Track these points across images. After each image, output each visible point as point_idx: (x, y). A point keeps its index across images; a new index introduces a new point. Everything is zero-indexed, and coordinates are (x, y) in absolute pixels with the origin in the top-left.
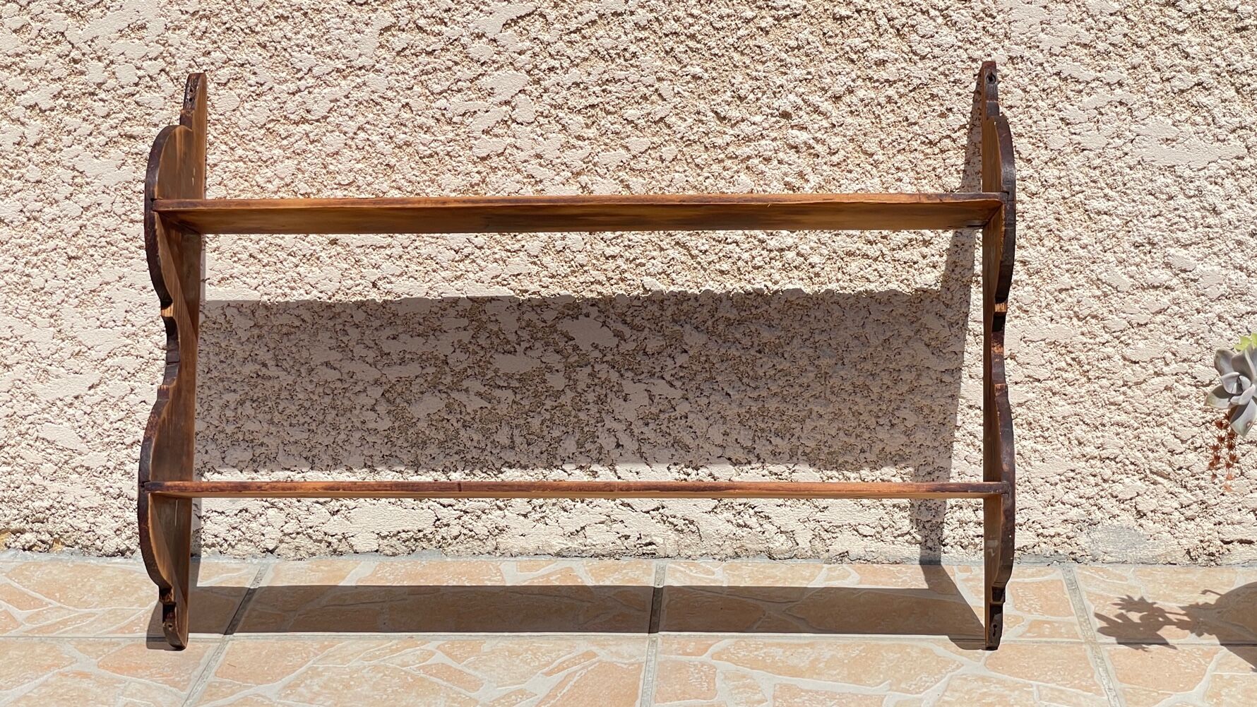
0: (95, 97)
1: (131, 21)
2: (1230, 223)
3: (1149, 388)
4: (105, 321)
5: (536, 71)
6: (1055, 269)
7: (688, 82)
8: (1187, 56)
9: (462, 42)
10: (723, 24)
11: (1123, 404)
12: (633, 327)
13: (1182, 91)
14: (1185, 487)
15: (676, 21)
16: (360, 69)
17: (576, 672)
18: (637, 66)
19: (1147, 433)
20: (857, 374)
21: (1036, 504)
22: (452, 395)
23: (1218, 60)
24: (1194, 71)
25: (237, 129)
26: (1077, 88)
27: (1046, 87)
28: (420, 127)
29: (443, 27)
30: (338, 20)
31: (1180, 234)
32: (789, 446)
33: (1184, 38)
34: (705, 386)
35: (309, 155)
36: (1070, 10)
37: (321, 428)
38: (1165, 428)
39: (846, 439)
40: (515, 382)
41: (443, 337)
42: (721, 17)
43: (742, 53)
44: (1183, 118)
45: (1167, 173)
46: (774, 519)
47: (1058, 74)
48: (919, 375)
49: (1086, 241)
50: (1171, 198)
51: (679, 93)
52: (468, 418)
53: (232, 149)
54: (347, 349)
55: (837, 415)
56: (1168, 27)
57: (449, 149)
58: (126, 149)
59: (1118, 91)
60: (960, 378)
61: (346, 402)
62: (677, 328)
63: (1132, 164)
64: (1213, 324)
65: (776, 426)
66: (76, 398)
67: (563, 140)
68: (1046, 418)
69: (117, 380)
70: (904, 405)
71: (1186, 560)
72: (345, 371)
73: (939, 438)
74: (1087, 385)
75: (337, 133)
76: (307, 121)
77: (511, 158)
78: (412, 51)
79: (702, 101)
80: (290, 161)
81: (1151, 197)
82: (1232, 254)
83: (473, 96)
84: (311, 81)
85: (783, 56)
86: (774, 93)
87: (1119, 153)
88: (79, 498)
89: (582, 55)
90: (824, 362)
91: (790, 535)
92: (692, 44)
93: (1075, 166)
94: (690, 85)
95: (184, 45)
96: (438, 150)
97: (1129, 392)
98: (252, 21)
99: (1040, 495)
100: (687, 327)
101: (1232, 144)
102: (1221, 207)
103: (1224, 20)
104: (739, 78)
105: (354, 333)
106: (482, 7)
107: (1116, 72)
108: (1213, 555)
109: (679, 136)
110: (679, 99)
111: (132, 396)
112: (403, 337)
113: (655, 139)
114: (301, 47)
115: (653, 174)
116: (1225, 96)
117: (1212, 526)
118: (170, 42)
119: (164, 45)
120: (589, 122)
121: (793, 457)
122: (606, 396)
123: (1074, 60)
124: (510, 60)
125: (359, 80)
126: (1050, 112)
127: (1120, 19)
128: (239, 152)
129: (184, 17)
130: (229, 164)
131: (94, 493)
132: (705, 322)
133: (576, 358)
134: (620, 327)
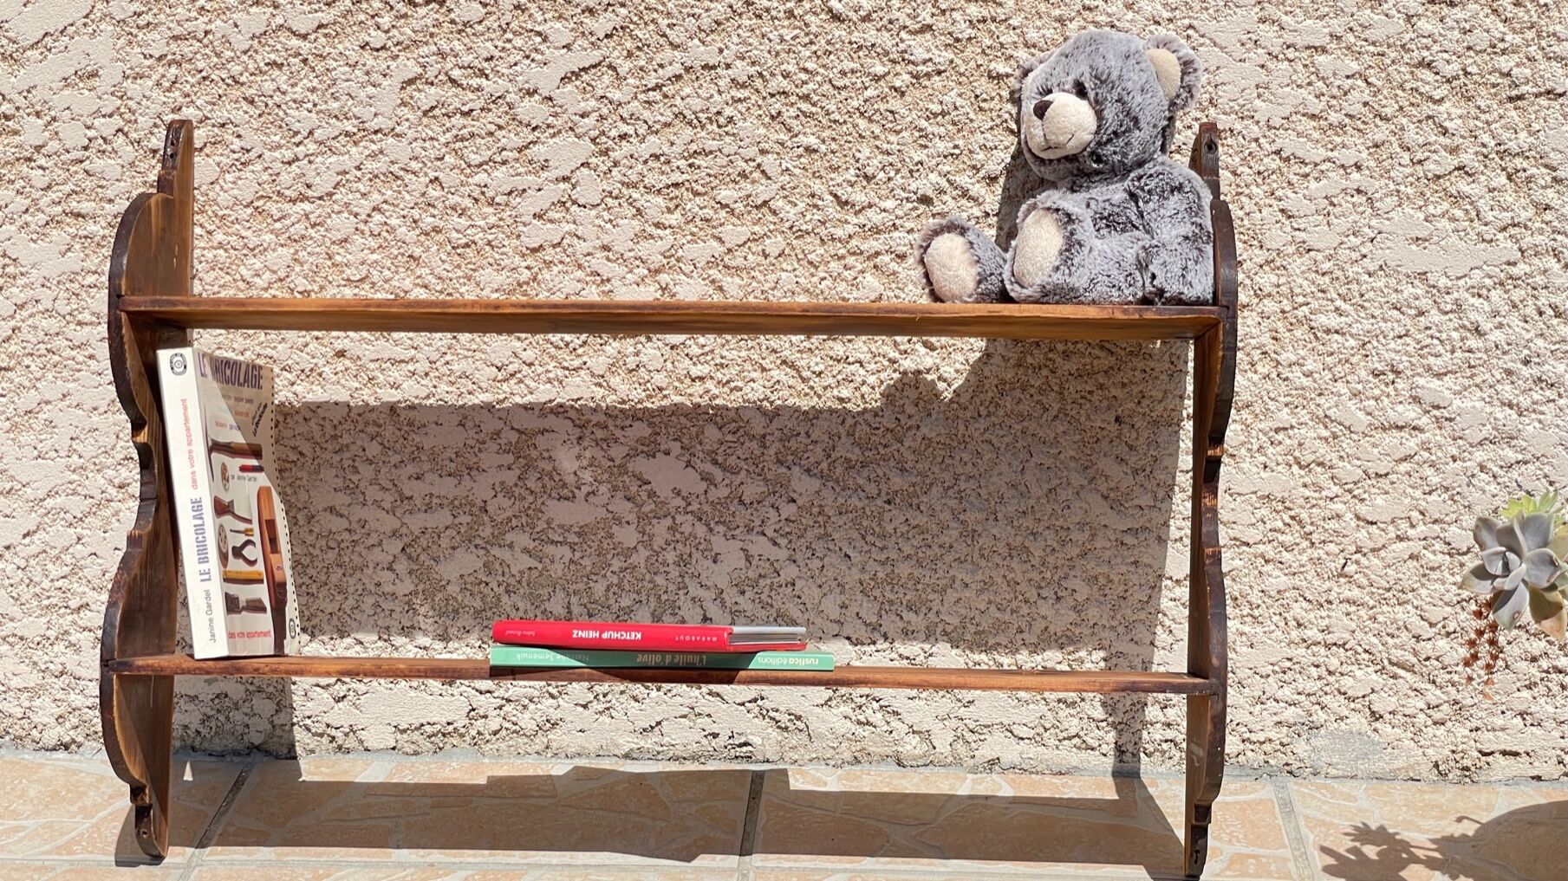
0: (33, 164)
1: (78, 67)
2: (1497, 346)
3: (1390, 555)
4: (45, 450)
5: (604, 139)
6: (1271, 403)
7: (800, 156)
8: (1445, 132)
9: (508, 100)
10: (846, 81)
11: (1356, 576)
12: (725, 469)
13: (1438, 177)
14: (1434, 682)
15: (784, 77)
16: (376, 132)
18: (734, 134)
19: (1386, 613)
20: (1013, 532)
21: (1242, 701)
22: (493, 552)
23: (1486, 138)
24: (1454, 151)
25: (216, 208)
26: (1301, 171)
27: (1262, 169)
28: (453, 208)
29: (483, 80)
30: (347, 69)
31: (1432, 360)
32: (925, 623)
33: (1442, 108)
34: (819, 547)
35: (310, 242)
36: (1295, 71)
37: (324, 591)
38: (1409, 607)
39: (998, 615)
40: (573, 536)
41: (481, 477)
42: (843, 73)
43: (870, 120)
44: (1439, 211)
45: (1416, 282)
46: (904, 715)
47: (1278, 152)
48: (1093, 535)
49: (1310, 368)
50: (1422, 314)
51: (787, 169)
52: (512, 581)
53: (210, 233)
54: (357, 491)
55: (987, 585)
56: (1421, 94)
57: (491, 237)
58: (72, 230)
59: (1355, 176)
61: (355, 558)
62: (783, 470)
63: (1371, 269)
64: (1473, 476)
65: (908, 597)
66: (8, 548)
67: (638, 228)
68: (1255, 592)
69: (59, 526)
70: (1072, 573)
71: (1434, 775)
72: (354, 518)
73: (1119, 617)
74: (1309, 551)
75: (346, 215)
76: (307, 199)
77: (570, 249)
78: (444, 111)
79: (818, 181)
80: (285, 249)
81: (1396, 312)
82: (1499, 387)
83: (522, 170)
84: (312, 147)
85: (923, 123)
86: (911, 172)
87: (1355, 255)
88: (10, 675)
89: (663, 119)
90: (971, 517)
91: (925, 735)
92: (805, 106)
93: (1298, 271)
94: (802, 160)
95: (148, 99)
96: (476, 238)
97: (1363, 561)
98: (236, 69)
99: (1247, 690)
100: (796, 469)
101: (1502, 246)
102: (1486, 326)
103: (1494, 86)
104: (866, 152)
105: (366, 471)
106: (533, 55)
107: (1353, 151)
108: (1468, 769)
109: (788, 225)
110: (787, 178)
111: (79, 547)
112: (429, 477)
113: (756, 229)
114: (299, 103)
115: (753, 273)
116: (1493, 184)
117: (1467, 732)
118: (129, 94)
119: (121, 98)
120: (672, 205)
121: (930, 636)
122: (690, 556)
123: (1299, 135)
124: (570, 124)
125: (374, 147)
126: (1267, 201)
127: (1359, 82)
128: (219, 237)
129: (147, 62)
130: (205, 252)
131: (29, 669)
132: (818, 463)
133: (653, 506)
134: (709, 467)
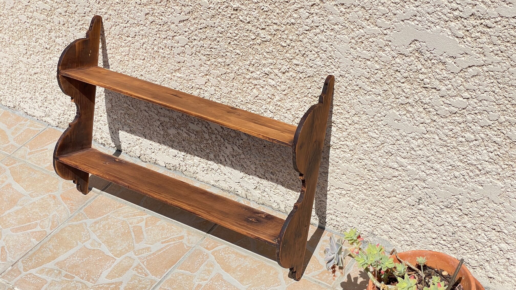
2: (419, 155)
3: (392, 200)
5: (191, 39)
6: (358, 152)
7: (236, 55)
8: (404, 92)
9: (168, 24)
11: (383, 202)
13: (403, 104)
14: (406, 235)
15: (230, 34)
16: (141, 25)
17: (170, 245)
18: (220, 45)
22: (179, 130)
24: (407, 98)
26: (364, 92)
27: (353, 88)
28: (160, 47)
29: (162, 17)
31: (401, 153)
32: (276, 178)
33: (403, 85)
34: (249, 152)
35: (132, 47)
36: (361, 64)
37: (146, 128)
38: (398, 214)
40: (195, 132)
42: (244, 36)
44: (403, 113)
45: (397, 131)
47: (358, 85)
49: (368, 145)
50: (398, 140)
51: (233, 57)
52: (184, 138)
56: (397, 79)
57: (169, 56)
59: (379, 97)
60: (328, 175)
61: (152, 123)
63: (384, 124)
67: (200, 63)
72: (150, 114)
73: (322, 192)
74: (371, 192)
75: (138, 43)
76: (130, 37)
77: (186, 64)
78: (155, 23)
80: (127, 48)
82: (421, 166)
83: (174, 42)
84: (129, 25)
85: (265, 54)
86: (263, 66)
87: (380, 119)
89: (203, 37)
92: (236, 42)
97: (385, 199)
101: (421, 128)
103: (419, 82)
106: (173, 14)
107: (378, 90)
109: (235, 71)
113: (227, 70)
114: (125, 13)
116: (419, 110)
119: (89, 4)
120: (208, 59)
121: (277, 182)
122: (221, 145)
123: (363, 82)
124: (183, 33)
125: (142, 28)
126: (355, 98)
128: (114, 41)
